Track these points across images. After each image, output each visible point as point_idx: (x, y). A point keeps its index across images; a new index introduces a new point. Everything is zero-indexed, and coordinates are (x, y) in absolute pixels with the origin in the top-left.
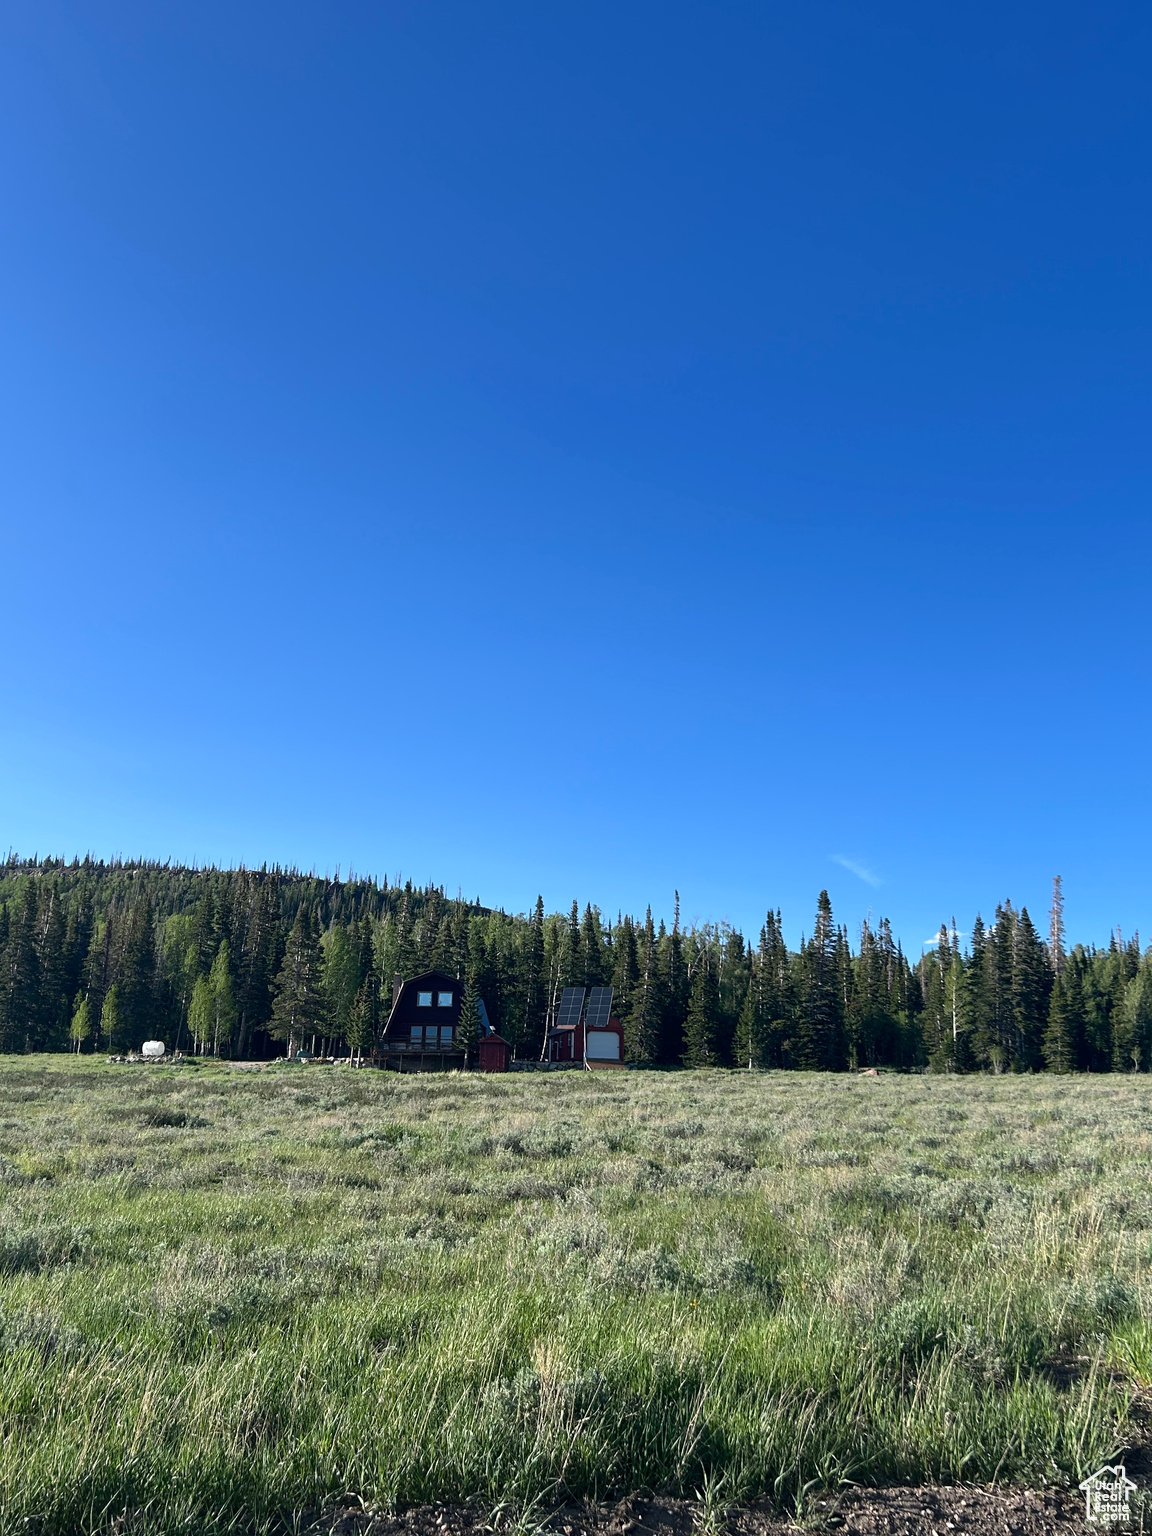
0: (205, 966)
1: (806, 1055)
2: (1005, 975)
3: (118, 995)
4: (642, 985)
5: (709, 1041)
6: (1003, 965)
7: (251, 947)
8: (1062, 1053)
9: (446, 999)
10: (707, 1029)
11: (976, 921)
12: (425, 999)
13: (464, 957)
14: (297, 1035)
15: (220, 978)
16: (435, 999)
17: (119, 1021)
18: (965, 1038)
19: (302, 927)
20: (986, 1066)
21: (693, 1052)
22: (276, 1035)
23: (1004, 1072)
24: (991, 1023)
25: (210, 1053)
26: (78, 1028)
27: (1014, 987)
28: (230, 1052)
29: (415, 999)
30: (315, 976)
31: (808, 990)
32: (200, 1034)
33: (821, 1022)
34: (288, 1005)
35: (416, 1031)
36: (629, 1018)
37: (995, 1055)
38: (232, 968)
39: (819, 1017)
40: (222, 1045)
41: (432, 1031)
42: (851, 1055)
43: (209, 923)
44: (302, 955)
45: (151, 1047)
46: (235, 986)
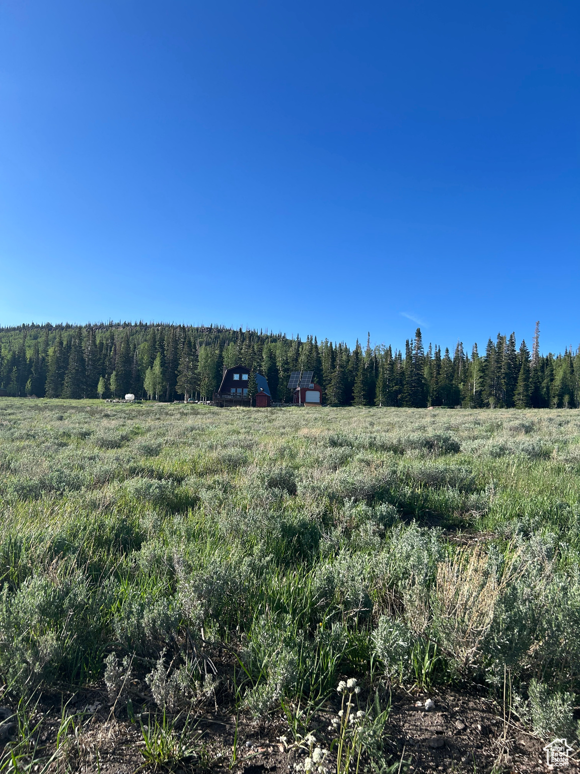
0: (151, 364)
1: (406, 401)
2: (499, 365)
3: (116, 375)
4: (335, 371)
5: (363, 395)
6: (498, 361)
7: (169, 355)
8: (522, 400)
9: (245, 377)
10: (363, 390)
11: (488, 341)
12: (236, 377)
13: (260, 360)
14: (188, 392)
15: (157, 368)
16: (241, 377)
17: (118, 386)
18: (479, 393)
19: (188, 346)
20: (487, 406)
21: (356, 400)
22: (179, 392)
23: (495, 407)
24: (491, 386)
25: (154, 398)
26: (100, 389)
27: (502, 370)
28: (162, 399)
29: (232, 377)
30: (195, 367)
31: (409, 373)
32: (150, 393)
33: (414, 387)
34: (183, 379)
35: (233, 390)
36: (330, 385)
37: (491, 400)
38: (163, 364)
39: (413, 384)
40: (160, 396)
41: (239, 390)
42: (429, 401)
43: (154, 345)
44: (189, 358)
45: (129, 396)
46: (163, 373)
